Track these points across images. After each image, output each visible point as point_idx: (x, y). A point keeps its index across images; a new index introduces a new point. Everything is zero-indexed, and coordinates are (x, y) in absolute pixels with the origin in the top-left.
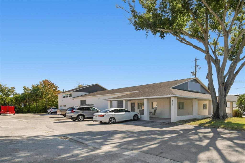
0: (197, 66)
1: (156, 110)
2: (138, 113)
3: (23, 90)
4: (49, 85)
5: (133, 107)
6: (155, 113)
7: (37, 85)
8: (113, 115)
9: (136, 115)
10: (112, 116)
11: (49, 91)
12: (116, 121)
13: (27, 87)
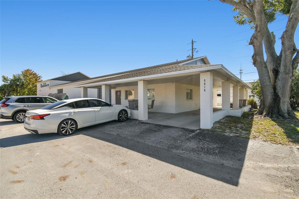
0: (194, 49)
1: (154, 101)
2: (127, 107)
3: (2, 80)
4: (31, 74)
5: (119, 97)
6: (153, 105)
7: (18, 75)
8: (70, 113)
9: (123, 112)
10: (67, 116)
11: (30, 81)
12: (79, 127)
13: (6, 77)
